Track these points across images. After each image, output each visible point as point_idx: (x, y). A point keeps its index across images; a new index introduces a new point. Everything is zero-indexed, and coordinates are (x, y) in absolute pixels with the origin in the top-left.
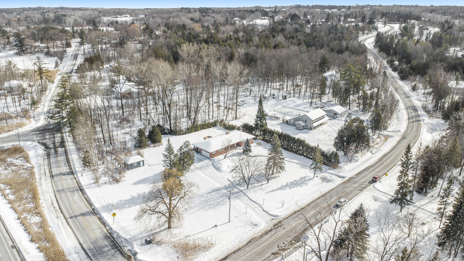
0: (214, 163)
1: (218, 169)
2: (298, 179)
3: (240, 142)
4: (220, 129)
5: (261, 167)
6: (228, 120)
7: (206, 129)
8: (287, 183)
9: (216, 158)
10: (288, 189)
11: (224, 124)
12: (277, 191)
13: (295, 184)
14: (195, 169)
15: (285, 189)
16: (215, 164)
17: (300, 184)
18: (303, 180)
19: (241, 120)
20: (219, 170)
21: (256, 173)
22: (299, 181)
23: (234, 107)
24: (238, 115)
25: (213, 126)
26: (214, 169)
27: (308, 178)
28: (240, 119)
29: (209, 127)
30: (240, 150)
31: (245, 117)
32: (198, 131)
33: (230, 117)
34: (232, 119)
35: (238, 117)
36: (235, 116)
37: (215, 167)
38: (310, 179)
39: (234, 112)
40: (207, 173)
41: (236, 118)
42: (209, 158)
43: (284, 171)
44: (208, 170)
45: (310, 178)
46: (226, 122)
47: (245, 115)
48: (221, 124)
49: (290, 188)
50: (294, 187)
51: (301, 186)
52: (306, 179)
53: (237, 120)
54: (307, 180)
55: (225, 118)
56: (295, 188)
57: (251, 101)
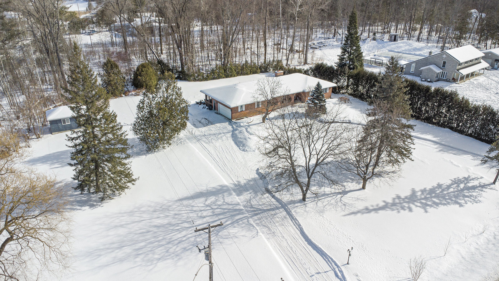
0: (237, 130)
1: (240, 143)
2: (446, 181)
3: (304, 92)
5: (348, 145)
8: (414, 192)
9: (245, 121)
10: (417, 210)
12: (381, 212)
13: (437, 197)
14: (189, 139)
15: (410, 210)
16: (237, 132)
17: (456, 197)
18: (462, 186)
20: (244, 145)
21: (329, 159)
22: (449, 187)
26: (233, 143)
27: (476, 183)
28: (312, 64)
30: (301, 108)
33: (296, 61)
34: (298, 64)
35: (308, 62)
36: (303, 60)
37: (235, 138)
38: (483, 186)
39: (303, 57)
40: (212, 151)
42: (229, 120)
43: (407, 160)
44: (217, 144)
45: (483, 181)
49: (424, 206)
50: (437, 204)
51: (461, 205)
52: (470, 185)
53: (305, 65)
54: (474, 188)
56: (441, 207)
57: (335, 43)
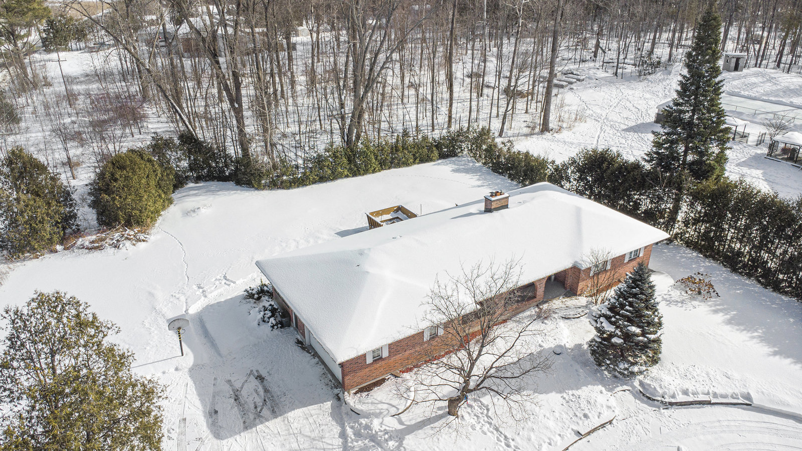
3: (575, 269)
4: (467, 171)
6: (510, 133)
7: (406, 164)
11: (491, 150)
19: (565, 135)
23: (541, 88)
24: (553, 117)
25: (443, 156)
28: (560, 130)
29: (425, 159)
31: (581, 127)
32: (366, 172)
33: (520, 122)
34: (526, 131)
35: (551, 125)
36: (539, 121)
39: (535, 108)
41: (545, 128)
46: (498, 140)
47: (579, 118)
48: (479, 147)
53: (548, 135)
55: (496, 125)
57: (601, 74)
